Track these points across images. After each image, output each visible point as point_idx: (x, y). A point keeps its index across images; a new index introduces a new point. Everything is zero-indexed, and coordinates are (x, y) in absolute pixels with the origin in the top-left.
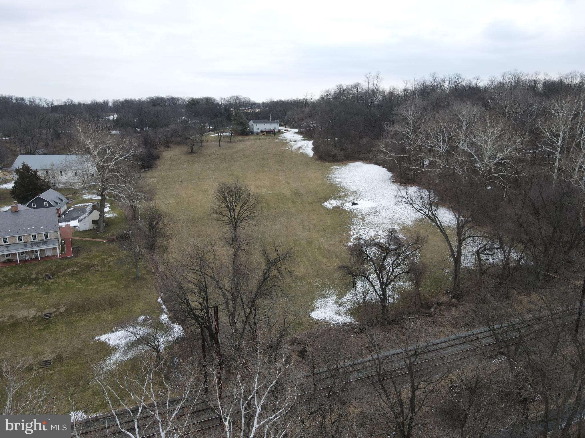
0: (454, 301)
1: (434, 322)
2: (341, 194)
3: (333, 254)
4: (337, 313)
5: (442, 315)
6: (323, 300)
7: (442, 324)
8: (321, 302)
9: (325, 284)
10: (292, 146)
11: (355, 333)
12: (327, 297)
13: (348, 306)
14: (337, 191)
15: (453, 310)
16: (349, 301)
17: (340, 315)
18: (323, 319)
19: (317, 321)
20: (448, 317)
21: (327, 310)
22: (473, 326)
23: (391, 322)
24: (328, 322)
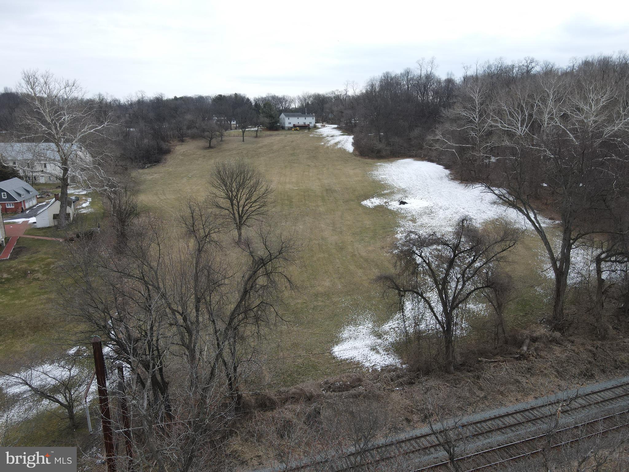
0: (557, 334)
1: (529, 369)
2: (385, 192)
3: (372, 263)
4: (373, 349)
5: (541, 357)
6: (354, 328)
7: (542, 372)
8: (351, 331)
9: (358, 305)
10: (329, 141)
11: (401, 384)
12: (360, 325)
13: (391, 339)
14: (380, 188)
15: (557, 349)
16: (392, 330)
17: (378, 352)
18: (351, 359)
19: (341, 361)
20: (551, 361)
21: (358, 343)
22: (592, 376)
23: (460, 367)
24: (358, 363)
